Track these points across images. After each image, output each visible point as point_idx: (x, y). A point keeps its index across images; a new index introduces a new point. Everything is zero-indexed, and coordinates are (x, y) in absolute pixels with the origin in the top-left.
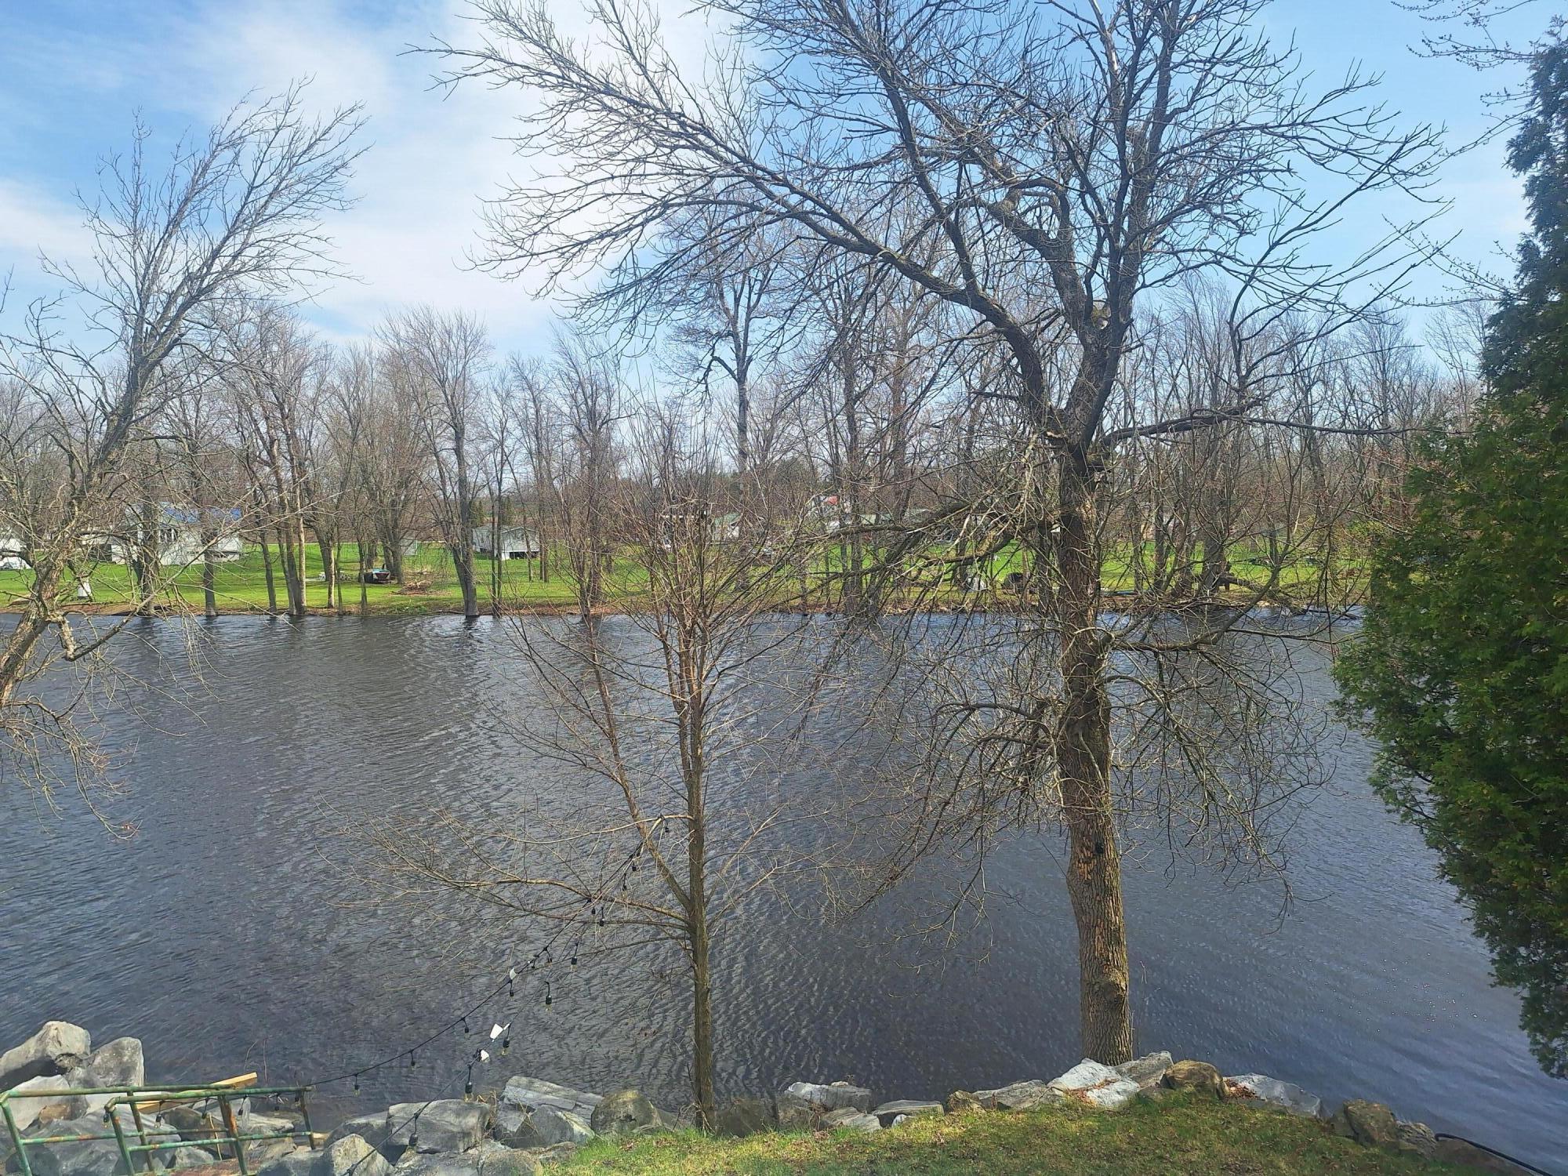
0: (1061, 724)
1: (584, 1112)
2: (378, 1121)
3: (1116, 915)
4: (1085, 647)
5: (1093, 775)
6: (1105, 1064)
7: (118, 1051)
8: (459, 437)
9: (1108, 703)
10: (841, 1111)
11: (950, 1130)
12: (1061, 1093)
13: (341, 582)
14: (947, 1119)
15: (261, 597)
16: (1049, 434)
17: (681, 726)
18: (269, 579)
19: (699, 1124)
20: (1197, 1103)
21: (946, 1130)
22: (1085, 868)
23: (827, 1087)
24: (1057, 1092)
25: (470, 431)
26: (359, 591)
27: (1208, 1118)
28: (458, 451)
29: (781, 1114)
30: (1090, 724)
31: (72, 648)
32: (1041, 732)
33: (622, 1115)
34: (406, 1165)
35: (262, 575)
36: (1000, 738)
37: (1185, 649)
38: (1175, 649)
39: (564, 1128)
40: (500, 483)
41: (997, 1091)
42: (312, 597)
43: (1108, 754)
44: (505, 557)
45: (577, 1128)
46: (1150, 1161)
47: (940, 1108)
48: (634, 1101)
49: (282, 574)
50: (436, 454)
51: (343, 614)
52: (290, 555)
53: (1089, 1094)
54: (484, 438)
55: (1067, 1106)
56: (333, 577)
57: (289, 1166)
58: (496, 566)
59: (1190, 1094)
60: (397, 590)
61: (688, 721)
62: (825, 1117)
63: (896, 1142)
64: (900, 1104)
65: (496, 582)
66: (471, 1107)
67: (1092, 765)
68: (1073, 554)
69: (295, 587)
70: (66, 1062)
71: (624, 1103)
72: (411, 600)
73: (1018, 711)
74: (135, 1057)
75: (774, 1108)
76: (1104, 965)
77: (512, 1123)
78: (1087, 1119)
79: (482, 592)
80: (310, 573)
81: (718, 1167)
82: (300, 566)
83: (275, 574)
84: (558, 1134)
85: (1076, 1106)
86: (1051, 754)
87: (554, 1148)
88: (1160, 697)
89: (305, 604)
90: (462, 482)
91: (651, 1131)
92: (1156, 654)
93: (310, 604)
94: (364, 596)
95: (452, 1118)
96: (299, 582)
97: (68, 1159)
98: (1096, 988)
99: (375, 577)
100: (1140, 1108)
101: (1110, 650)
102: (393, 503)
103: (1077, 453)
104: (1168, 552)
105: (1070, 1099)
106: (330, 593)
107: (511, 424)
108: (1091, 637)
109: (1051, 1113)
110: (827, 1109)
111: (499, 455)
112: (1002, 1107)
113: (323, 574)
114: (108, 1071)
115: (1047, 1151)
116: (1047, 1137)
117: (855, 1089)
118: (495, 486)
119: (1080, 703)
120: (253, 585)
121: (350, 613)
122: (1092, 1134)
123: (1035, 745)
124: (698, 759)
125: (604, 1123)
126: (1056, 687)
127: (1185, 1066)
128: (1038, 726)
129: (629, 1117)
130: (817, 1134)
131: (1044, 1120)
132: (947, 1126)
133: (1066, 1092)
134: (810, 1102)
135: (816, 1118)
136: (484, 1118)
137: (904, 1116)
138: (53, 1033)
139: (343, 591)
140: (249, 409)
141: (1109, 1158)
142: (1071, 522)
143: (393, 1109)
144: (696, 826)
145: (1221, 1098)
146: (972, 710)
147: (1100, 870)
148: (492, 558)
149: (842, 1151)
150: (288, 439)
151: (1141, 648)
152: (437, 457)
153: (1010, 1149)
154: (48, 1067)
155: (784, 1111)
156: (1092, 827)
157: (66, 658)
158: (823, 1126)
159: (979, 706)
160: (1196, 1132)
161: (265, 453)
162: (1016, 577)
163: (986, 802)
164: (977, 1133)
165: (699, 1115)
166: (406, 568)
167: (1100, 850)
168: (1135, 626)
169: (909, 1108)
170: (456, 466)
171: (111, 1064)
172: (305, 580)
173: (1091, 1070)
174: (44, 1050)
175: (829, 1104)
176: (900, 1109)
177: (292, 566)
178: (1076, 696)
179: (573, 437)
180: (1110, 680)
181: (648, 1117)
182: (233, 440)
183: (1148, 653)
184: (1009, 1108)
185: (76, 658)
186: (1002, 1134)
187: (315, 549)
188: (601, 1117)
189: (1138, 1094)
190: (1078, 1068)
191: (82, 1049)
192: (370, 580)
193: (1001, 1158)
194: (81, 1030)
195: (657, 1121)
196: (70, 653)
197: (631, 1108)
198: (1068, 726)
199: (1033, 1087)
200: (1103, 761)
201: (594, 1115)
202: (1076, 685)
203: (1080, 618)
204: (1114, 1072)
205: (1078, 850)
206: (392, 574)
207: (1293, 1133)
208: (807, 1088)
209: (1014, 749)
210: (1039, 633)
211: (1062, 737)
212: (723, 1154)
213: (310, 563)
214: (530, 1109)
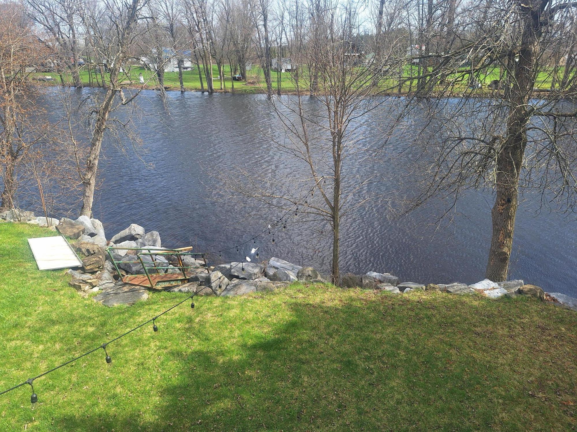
0: (502, 147)
1: (295, 271)
2: (228, 266)
3: (511, 227)
4: (520, 113)
5: (512, 170)
6: (494, 281)
7: (152, 235)
8: (265, 20)
9: (526, 140)
10: (385, 284)
11: (425, 297)
12: (473, 290)
13: (225, 80)
14: (425, 293)
15: (198, 85)
16: (522, 5)
17: (334, 142)
18: (201, 78)
19: (333, 282)
20: (531, 301)
21: (424, 297)
22: (501, 207)
23: (382, 274)
24: (472, 289)
25: (270, 17)
26: (231, 84)
27: (534, 307)
28: (265, 26)
29: (363, 281)
30: (515, 148)
31: (124, 100)
32: (492, 151)
33: (307, 275)
34: (234, 282)
35: (198, 76)
36: (472, 152)
37: (570, 116)
38: (565, 116)
39: (287, 276)
40: (281, 39)
41: (447, 286)
42: (216, 85)
43: (521, 161)
44: (283, 71)
45: (292, 277)
46: (505, 320)
47: (424, 287)
48: (312, 271)
49: (205, 76)
50: (257, 27)
51: (226, 92)
52: (207, 68)
53: (485, 292)
54: (275, 19)
55: (475, 295)
56: (222, 78)
57: (199, 277)
58: (279, 74)
59: (529, 297)
60: (244, 84)
61: (337, 140)
62: (379, 285)
63: (403, 299)
64: (409, 284)
65: (279, 81)
66: (257, 266)
67: (513, 166)
68: (523, 69)
69: (209, 81)
70: (138, 236)
71: (308, 271)
72: (249, 87)
73: (483, 141)
74: (157, 238)
75: (361, 279)
76: (502, 245)
77: (271, 272)
78: (482, 301)
79: (274, 85)
80: (215, 76)
81: (336, 298)
82: (211, 73)
83: (202, 76)
84: (285, 278)
85: (479, 296)
86: (495, 160)
87: (283, 283)
88: (552, 138)
89: (213, 88)
90: (267, 39)
91: (316, 281)
92: (555, 118)
93: (215, 88)
94: (233, 85)
95: (251, 269)
96: (211, 79)
97: (134, 267)
98: (496, 253)
99: (237, 78)
100: (506, 300)
101: (532, 115)
102: (242, 48)
103: (535, 16)
104: (571, 71)
105: (477, 292)
106: (221, 84)
107: (286, 14)
108: (524, 109)
109: (468, 297)
110: (381, 282)
111: (281, 27)
112: (448, 292)
113: (219, 76)
114: (149, 241)
115: (463, 311)
116: (464, 305)
117: (392, 276)
118: (279, 41)
119: (513, 139)
120: (195, 80)
121: (228, 92)
122: (483, 307)
123: (488, 156)
124: (339, 156)
125: (301, 276)
126: (503, 131)
127: (528, 287)
128: (490, 149)
129: (309, 276)
130: (375, 291)
131: (464, 299)
132: (425, 296)
133: (476, 290)
134: (375, 278)
135: (376, 285)
136: (262, 269)
137: (409, 289)
138: (133, 227)
139: (226, 84)
140: (190, 9)
141: (488, 317)
142: (526, 53)
143: (232, 264)
144: (337, 182)
145: (542, 300)
146: (462, 140)
147: (508, 209)
148: (278, 72)
149: (382, 298)
150: (204, 21)
151: (548, 115)
152: (258, 28)
153: (448, 308)
154: (132, 238)
155: (365, 280)
156: (507, 192)
157: (122, 104)
158: (377, 288)
159: (465, 139)
160: (528, 312)
161: (196, 28)
162: (496, 82)
163: (462, 178)
164: (436, 300)
165: (333, 279)
166: (247, 74)
167: (509, 201)
168: (547, 104)
169: (412, 286)
170: (264, 32)
171: (150, 239)
172: (213, 79)
173: (488, 283)
174: (131, 232)
175: (382, 280)
176: (409, 285)
177: (208, 73)
178: (512, 136)
179: (310, 18)
180: (529, 129)
181: (316, 276)
182: (185, 22)
183: (551, 117)
184: (451, 292)
185: (125, 104)
186: (446, 302)
187: (216, 67)
188: (300, 274)
189: (506, 295)
190: (482, 282)
191: (142, 233)
192: (235, 79)
193: (444, 310)
194: (142, 228)
195: (319, 278)
196: (123, 102)
197: (310, 273)
198: (505, 149)
199: (463, 286)
200: (518, 165)
201: (298, 273)
202: (512, 131)
203: (521, 100)
204: (497, 285)
205: (499, 200)
206: (243, 77)
207: (571, 317)
208: (374, 274)
209: (478, 157)
210: (500, 107)
211: (501, 153)
212: (339, 294)
213: (215, 72)
214: (277, 268)
